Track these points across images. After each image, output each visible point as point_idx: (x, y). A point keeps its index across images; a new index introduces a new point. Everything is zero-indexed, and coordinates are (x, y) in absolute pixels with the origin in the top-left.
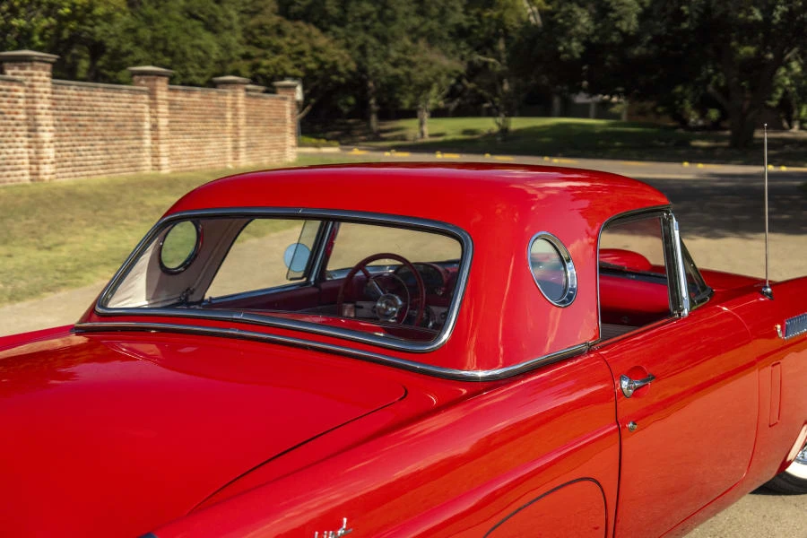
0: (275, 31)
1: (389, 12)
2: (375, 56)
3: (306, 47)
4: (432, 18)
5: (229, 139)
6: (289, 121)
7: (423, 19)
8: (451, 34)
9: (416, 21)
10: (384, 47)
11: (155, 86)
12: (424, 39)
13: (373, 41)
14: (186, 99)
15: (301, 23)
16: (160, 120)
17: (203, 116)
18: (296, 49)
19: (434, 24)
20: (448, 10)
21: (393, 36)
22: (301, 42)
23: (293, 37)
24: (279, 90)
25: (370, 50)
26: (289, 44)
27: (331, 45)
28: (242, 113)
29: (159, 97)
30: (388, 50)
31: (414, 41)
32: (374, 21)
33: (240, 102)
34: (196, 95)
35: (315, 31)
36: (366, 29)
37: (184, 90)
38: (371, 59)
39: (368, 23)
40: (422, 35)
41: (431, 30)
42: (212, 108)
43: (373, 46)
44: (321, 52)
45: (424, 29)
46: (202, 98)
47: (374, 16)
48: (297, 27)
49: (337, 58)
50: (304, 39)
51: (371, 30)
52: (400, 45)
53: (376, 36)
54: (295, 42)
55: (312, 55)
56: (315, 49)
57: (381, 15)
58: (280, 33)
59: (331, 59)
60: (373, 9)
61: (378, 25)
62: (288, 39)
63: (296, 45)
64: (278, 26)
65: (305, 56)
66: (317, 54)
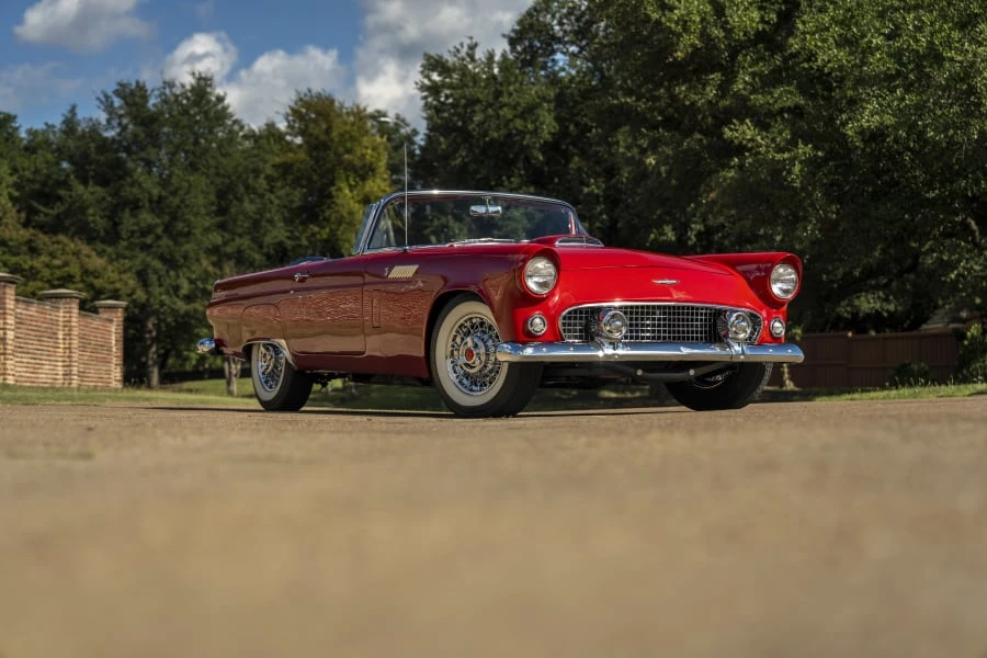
0: (25, 248)
1: (180, 226)
2: (160, 285)
3: (75, 269)
4: (240, 236)
5: (60, 364)
6: (114, 350)
7: (227, 235)
8: (268, 257)
9: (216, 238)
10: (172, 273)
11: (4, 293)
12: (232, 263)
13: (157, 264)
14: (24, 312)
15: (61, 237)
16: (8, 332)
17: (38, 333)
18: (58, 273)
19: (245, 242)
20: (264, 223)
21: (185, 257)
22: (66, 264)
23: (52, 255)
24: (101, 310)
25: (153, 278)
26: (47, 266)
27: (110, 268)
28: (75, 332)
29: (8, 306)
30: (178, 276)
31: (216, 264)
32: (158, 238)
33: (74, 319)
34: (34, 309)
35: (85, 249)
36: (145, 247)
37: (24, 302)
38: (156, 290)
39: (149, 240)
40: (229, 257)
41: (240, 251)
42: (45, 325)
43: (156, 272)
44: (96, 277)
45: (229, 249)
46: (37, 312)
47: (159, 230)
48: (58, 242)
49: (118, 285)
50: (70, 257)
51: (154, 249)
52: (196, 271)
53: (162, 258)
54: (57, 262)
55: (82, 281)
56: (86, 272)
57: (168, 229)
58: (33, 251)
59: (111, 287)
60: (158, 221)
61: (166, 241)
62: (44, 258)
63: (59, 267)
64: (30, 241)
65: (74, 283)
66: (91, 279)
